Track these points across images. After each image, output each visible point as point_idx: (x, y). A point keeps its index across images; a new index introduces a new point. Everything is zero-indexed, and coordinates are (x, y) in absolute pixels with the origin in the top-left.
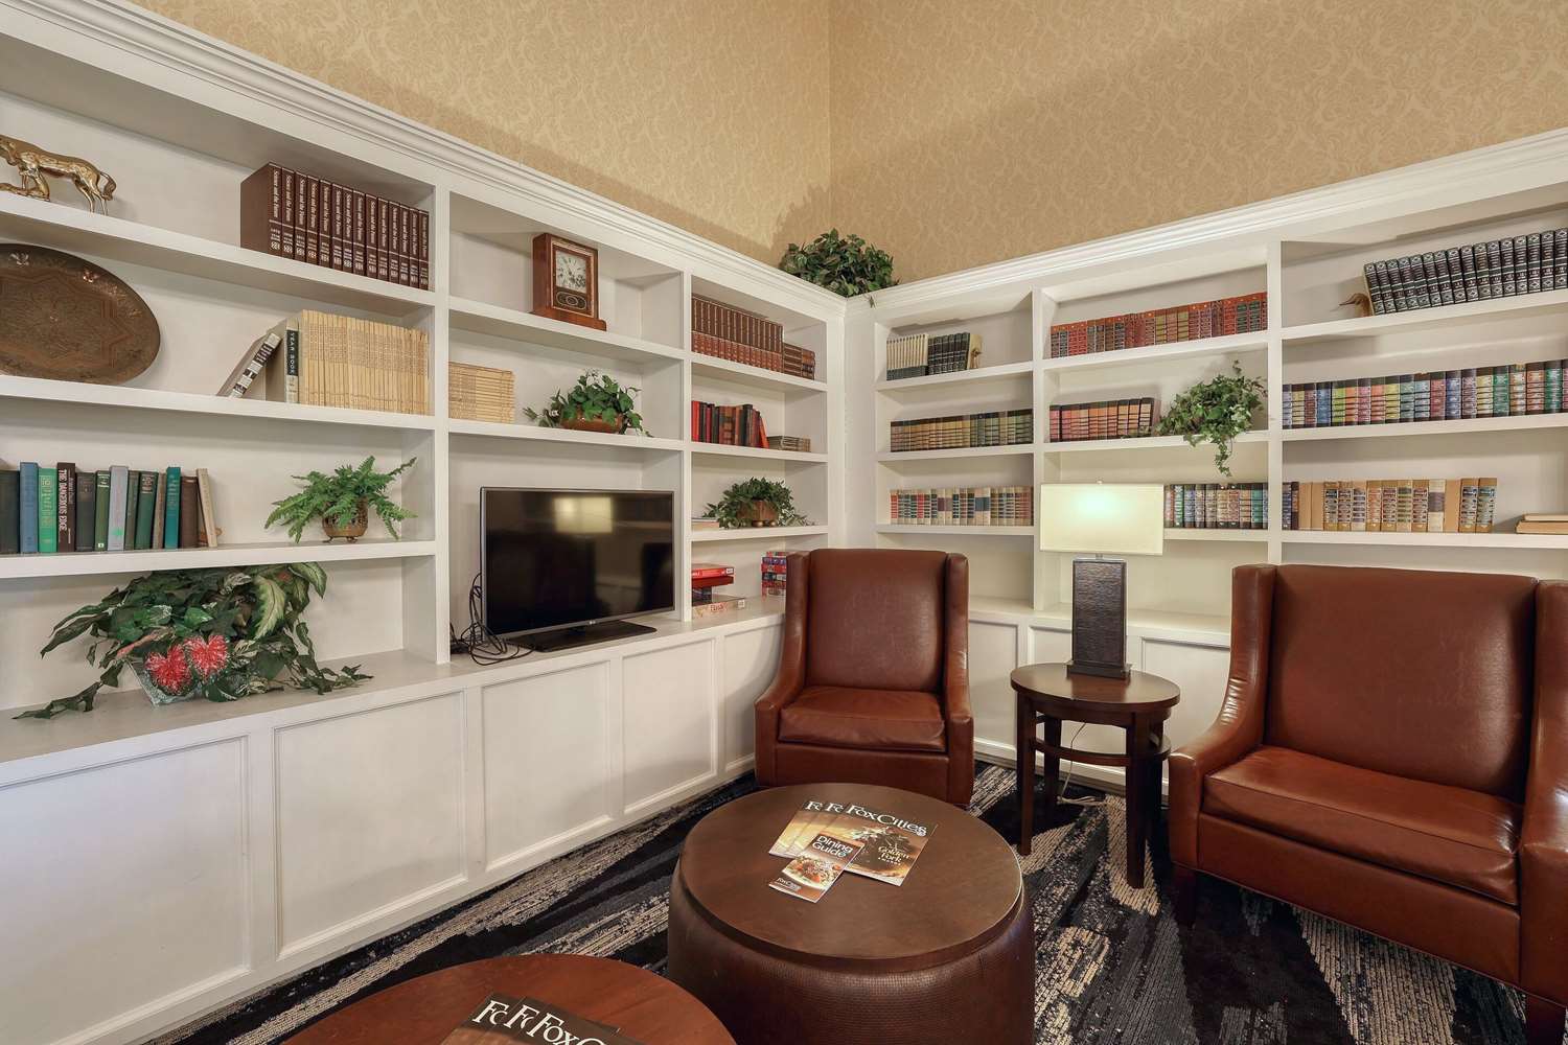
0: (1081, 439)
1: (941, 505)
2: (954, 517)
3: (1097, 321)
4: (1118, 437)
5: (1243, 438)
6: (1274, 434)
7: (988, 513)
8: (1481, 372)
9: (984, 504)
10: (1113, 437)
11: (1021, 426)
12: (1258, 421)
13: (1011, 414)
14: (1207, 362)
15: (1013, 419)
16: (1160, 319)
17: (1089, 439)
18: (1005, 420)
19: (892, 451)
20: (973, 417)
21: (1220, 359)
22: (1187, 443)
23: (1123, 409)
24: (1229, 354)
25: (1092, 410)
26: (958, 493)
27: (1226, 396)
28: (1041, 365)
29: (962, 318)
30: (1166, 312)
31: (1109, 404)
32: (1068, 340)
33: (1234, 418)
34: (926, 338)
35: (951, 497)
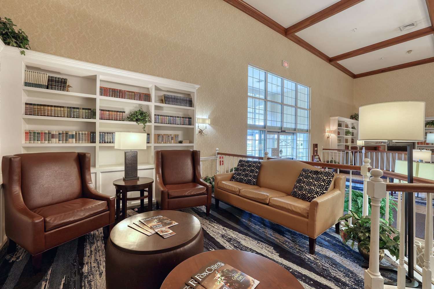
0: (106, 120)
1: (53, 136)
2: (59, 141)
3: (112, 89)
4: (117, 120)
5: (148, 124)
6: (153, 124)
7: (74, 140)
8: (178, 117)
9: (72, 136)
10: (115, 120)
11: (87, 113)
12: (150, 121)
13: (83, 109)
14: (135, 105)
15: (84, 111)
16: (127, 93)
17: (109, 120)
18: (81, 111)
19: (25, 114)
20: (68, 107)
21: (138, 106)
22: (137, 124)
23: (118, 113)
24: (140, 105)
25: (110, 112)
26: (61, 132)
27: (144, 115)
28: (98, 97)
29: (61, 72)
30: (129, 92)
31: (115, 111)
32: (105, 92)
33: (146, 119)
34: (47, 75)
35: (58, 133)
